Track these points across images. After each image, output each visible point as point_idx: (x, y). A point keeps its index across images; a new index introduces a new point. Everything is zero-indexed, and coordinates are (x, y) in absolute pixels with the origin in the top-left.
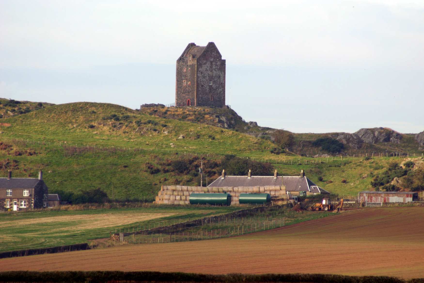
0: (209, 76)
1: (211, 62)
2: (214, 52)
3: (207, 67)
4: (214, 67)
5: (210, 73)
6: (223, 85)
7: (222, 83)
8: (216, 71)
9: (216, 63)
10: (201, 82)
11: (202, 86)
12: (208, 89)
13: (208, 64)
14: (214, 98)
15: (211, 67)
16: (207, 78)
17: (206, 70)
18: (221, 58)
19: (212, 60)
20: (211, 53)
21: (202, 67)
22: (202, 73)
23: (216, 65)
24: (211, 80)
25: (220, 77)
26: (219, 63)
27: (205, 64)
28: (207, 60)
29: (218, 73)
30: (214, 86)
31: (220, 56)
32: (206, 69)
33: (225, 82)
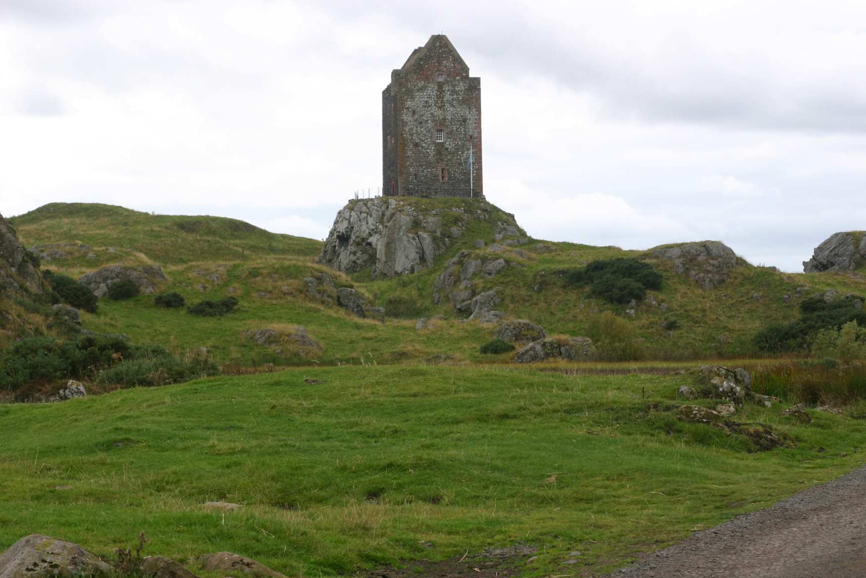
0: (433, 121)
1: (440, 86)
2: (447, 58)
3: (429, 96)
4: (447, 97)
5: (438, 113)
6: (475, 142)
7: (471, 137)
8: (453, 106)
9: (454, 86)
10: (412, 135)
11: (416, 145)
12: (432, 151)
13: (431, 90)
14: (449, 173)
15: (440, 96)
16: (430, 124)
17: (427, 105)
18: (468, 75)
19: (441, 79)
20: (439, 63)
21: (413, 98)
22: (414, 112)
23: (454, 92)
24: (441, 131)
25: (465, 121)
26: (461, 87)
27: (422, 89)
28: (427, 79)
29: (462, 111)
30: (450, 145)
31: (466, 69)
32: (427, 102)
33: (480, 133)
